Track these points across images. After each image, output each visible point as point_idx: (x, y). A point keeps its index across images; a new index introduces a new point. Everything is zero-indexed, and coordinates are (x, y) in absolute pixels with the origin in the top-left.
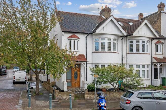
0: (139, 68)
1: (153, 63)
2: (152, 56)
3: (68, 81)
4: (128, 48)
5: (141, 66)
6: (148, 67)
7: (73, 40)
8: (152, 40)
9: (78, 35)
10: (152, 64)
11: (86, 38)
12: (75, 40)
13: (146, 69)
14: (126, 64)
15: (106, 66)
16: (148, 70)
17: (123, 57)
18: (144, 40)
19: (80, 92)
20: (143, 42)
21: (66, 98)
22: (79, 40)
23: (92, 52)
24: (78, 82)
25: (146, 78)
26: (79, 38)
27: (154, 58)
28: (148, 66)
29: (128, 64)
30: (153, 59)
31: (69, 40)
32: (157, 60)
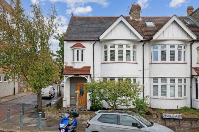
0: (166, 83)
1: (193, 76)
2: (191, 66)
3: (72, 97)
4: (152, 56)
5: (168, 81)
6: (185, 82)
7: (76, 49)
8: (192, 44)
9: (83, 44)
10: (191, 77)
11: (93, 46)
12: (79, 50)
13: (183, 84)
14: (150, 77)
15: (116, 80)
16: (185, 86)
17: (144, 69)
18: (174, 45)
19: (69, 110)
20: (172, 46)
21: (56, 116)
22: (84, 49)
23: (101, 63)
24: (84, 99)
25: (183, 97)
26: (84, 47)
27: (194, 68)
28: (185, 80)
29: (152, 77)
30: (193, 71)
31: (72, 49)
32: (196, 72)
